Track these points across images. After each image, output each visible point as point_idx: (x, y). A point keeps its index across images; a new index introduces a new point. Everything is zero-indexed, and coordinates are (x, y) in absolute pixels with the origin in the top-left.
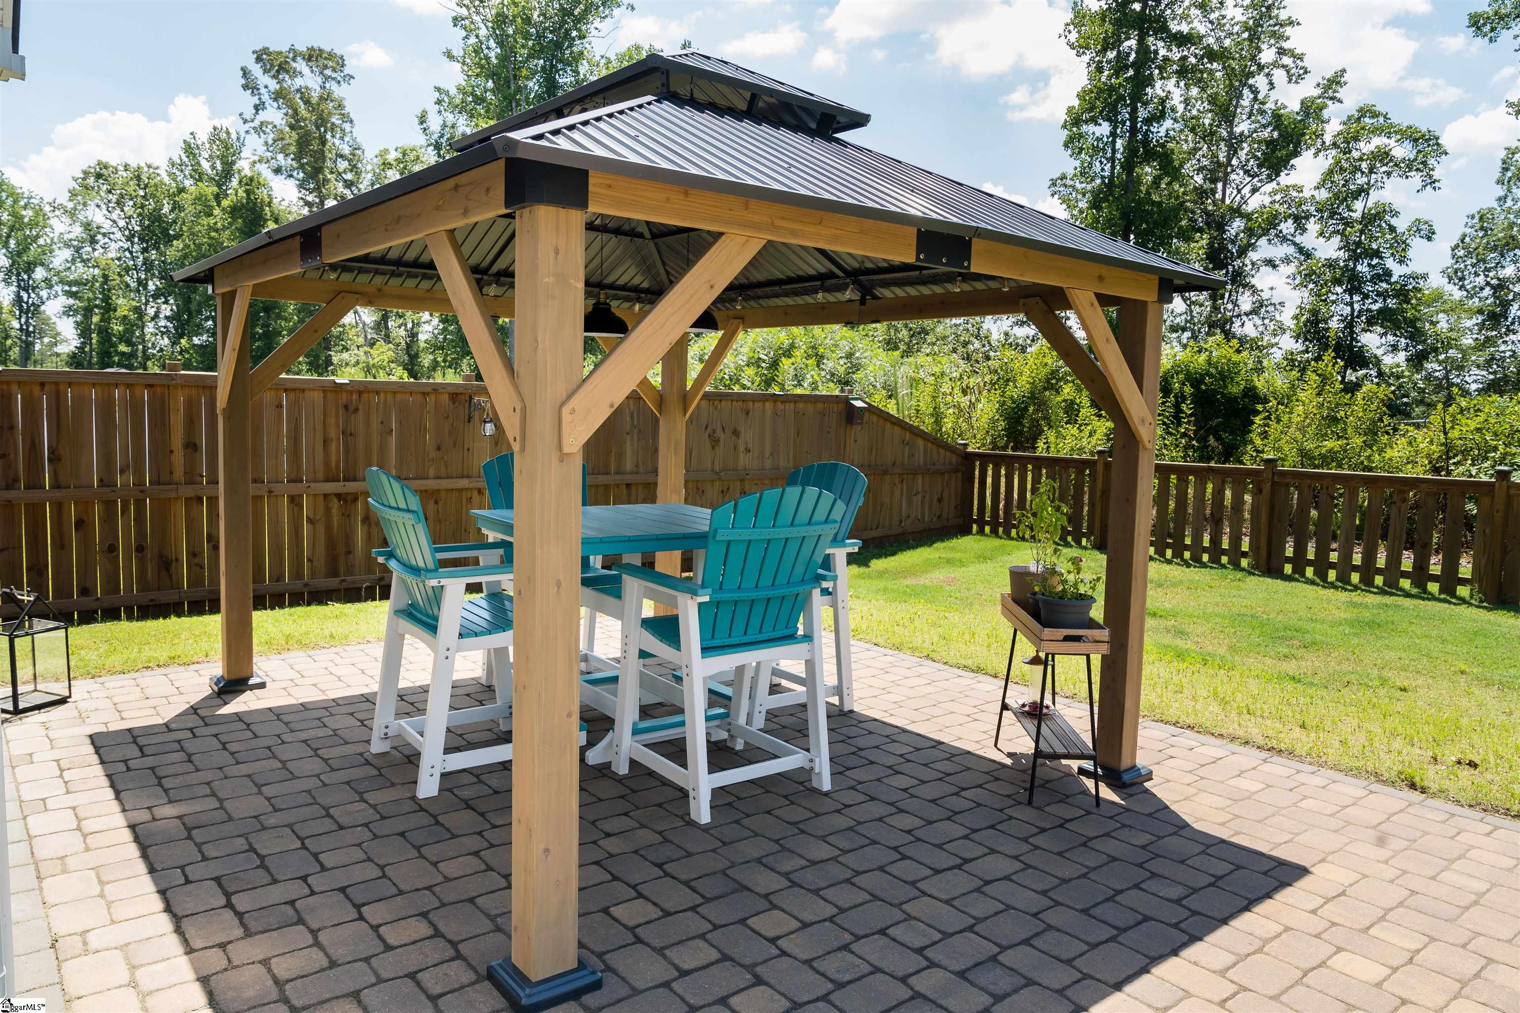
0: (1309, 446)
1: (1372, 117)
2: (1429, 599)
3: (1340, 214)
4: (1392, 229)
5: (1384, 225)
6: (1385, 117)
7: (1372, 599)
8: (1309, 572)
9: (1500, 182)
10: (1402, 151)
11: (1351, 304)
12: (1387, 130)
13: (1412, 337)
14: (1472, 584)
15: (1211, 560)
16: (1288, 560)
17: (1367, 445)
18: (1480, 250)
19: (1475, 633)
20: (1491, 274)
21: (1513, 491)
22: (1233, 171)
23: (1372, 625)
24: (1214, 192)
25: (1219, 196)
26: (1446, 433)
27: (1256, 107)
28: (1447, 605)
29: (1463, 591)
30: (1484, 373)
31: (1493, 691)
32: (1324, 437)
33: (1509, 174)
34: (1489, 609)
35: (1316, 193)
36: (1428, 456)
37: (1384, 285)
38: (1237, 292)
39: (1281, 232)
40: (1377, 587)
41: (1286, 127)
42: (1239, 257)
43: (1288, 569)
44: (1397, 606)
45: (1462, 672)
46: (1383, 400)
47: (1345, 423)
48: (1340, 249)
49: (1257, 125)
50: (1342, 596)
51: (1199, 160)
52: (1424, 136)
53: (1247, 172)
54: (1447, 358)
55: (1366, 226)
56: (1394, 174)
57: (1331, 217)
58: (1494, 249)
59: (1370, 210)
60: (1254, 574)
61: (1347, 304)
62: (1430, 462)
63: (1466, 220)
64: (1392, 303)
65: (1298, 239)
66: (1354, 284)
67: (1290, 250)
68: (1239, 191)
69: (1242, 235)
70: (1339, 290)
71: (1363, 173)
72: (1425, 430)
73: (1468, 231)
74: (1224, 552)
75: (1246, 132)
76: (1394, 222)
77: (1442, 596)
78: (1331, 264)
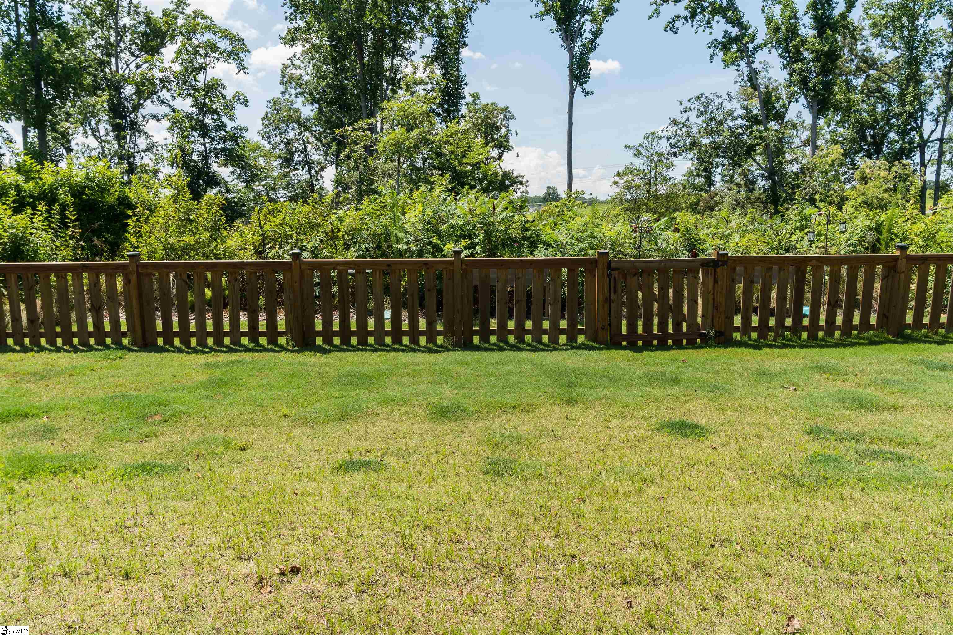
0: (172, 241)
1: (202, 18)
2: (260, 351)
3: (190, 82)
4: (224, 97)
5: (218, 93)
6: (211, 19)
7: (223, 358)
8: (177, 341)
9: (281, 83)
10: (224, 45)
11: (204, 145)
12: (212, 28)
13: (242, 168)
14: (286, 335)
15: (97, 343)
16: (159, 334)
17: (213, 238)
18: (276, 121)
19: (292, 376)
20: (283, 136)
21: (303, 267)
22: (122, 51)
23: (221, 384)
24: (109, 63)
25: (114, 68)
26: (261, 228)
27: (132, 8)
28: (272, 354)
29: (282, 341)
30: (286, 192)
31: (306, 430)
32: (181, 233)
33: (285, 79)
34: (298, 352)
35: (172, 65)
36: (253, 244)
37: (223, 133)
38: (135, 136)
39: (159, 97)
40: (226, 347)
41: (154, 26)
42: (133, 112)
43: (160, 341)
44: (239, 362)
45: (286, 416)
46: (219, 206)
47: (196, 222)
48: (193, 106)
49: (135, 22)
50: (201, 359)
51: (96, 40)
52: (235, 37)
53: (132, 54)
54: (267, 183)
55: (207, 92)
56: (221, 60)
57: (185, 84)
58: (283, 121)
59: (209, 82)
60: (132, 351)
61: (201, 144)
62: (255, 248)
63: (267, 103)
64: (229, 144)
65: (171, 103)
66: (205, 132)
67: (167, 110)
68: (128, 66)
69: (134, 97)
70: (195, 134)
71: (201, 56)
72: (249, 226)
73: (269, 110)
74: (107, 335)
75: (128, 25)
76: (223, 92)
77: (270, 347)
78: (189, 116)
